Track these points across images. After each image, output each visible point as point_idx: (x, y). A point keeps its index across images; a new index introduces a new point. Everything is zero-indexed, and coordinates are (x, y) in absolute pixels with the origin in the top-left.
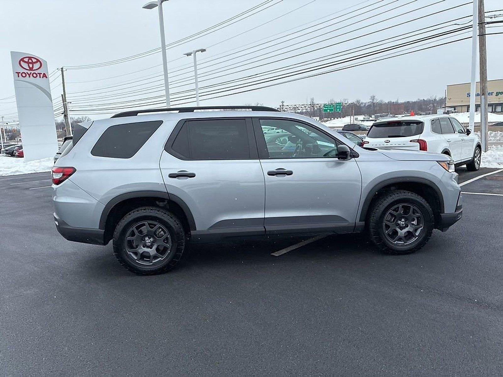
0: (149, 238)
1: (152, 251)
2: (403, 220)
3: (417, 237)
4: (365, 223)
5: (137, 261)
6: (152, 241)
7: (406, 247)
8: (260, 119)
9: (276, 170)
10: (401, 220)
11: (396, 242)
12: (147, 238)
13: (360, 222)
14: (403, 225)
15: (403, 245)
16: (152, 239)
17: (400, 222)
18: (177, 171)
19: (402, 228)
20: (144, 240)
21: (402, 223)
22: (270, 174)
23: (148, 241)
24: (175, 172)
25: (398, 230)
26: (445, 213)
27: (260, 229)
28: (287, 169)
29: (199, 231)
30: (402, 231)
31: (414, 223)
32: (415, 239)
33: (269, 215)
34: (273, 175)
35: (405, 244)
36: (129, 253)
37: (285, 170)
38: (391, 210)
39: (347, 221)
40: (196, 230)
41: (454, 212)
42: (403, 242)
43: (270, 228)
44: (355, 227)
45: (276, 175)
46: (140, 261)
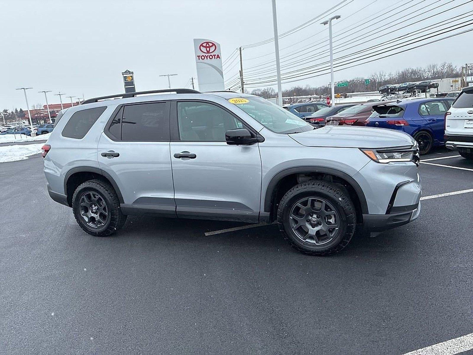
0: (95, 206)
1: (97, 216)
2: (315, 216)
3: (332, 239)
4: (270, 214)
5: (88, 223)
6: (96, 208)
7: (317, 248)
8: (177, 102)
9: (181, 153)
10: (312, 216)
11: (307, 240)
12: (93, 206)
13: (265, 212)
14: (314, 221)
15: (314, 245)
16: (96, 207)
17: (311, 218)
18: (108, 151)
19: (313, 226)
20: (92, 207)
21: (313, 219)
22: (177, 156)
23: (95, 208)
24: (106, 152)
25: (309, 227)
26: (369, 213)
27: (172, 208)
28: (192, 152)
29: (127, 205)
30: (315, 228)
31: (331, 222)
32: (330, 240)
33: (178, 196)
34: (180, 157)
35: (317, 244)
36: (82, 216)
37: (190, 153)
38: (298, 204)
39: (251, 209)
40: (124, 203)
41: (385, 214)
42: (315, 242)
43: (180, 209)
44: (259, 218)
45: (181, 158)
46: (90, 223)
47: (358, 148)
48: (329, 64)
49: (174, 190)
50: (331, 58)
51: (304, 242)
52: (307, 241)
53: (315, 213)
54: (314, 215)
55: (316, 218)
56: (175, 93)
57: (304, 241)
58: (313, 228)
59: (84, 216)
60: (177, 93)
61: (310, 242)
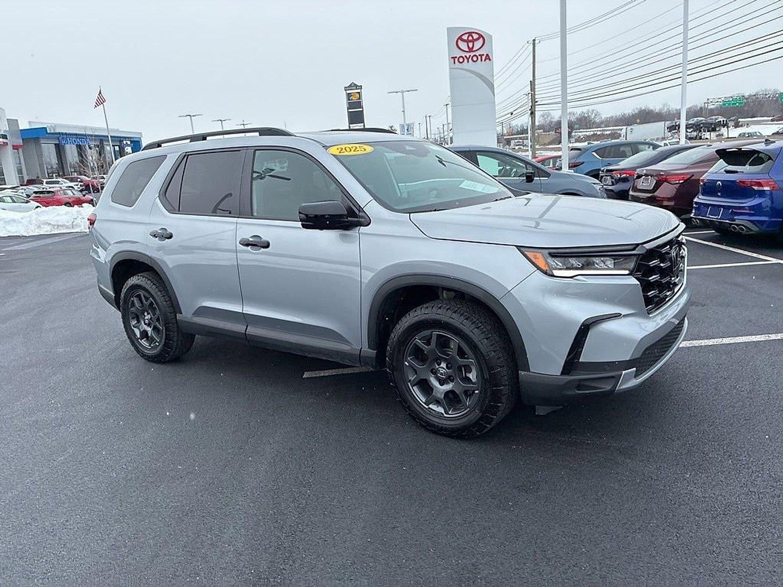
0: (148, 314)
1: (150, 331)
3: (468, 409)
4: (377, 354)
5: (139, 340)
6: (149, 318)
7: (445, 422)
8: (256, 150)
9: (252, 237)
10: (439, 364)
11: (431, 406)
12: (146, 314)
13: (370, 350)
14: (442, 374)
15: (440, 416)
16: (149, 316)
17: (438, 367)
18: (159, 229)
19: (441, 382)
22: (244, 243)
23: (147, 317)
24: (156, 229)
25: (435, 383)
26: (531, 370)
27: (241, 329)
28: (264, 237)
29: (185, 317)
31: (471, 378)
32: (465, 411)
33: (248, 310)
34: (248, 245)
35: (445, 415)
36: (133, 328)
37: (262, 239)
38: (417, 340)
39: (349, 342)
40: (181, 313)
41: (559, 374)
42: (442, 411)
43: (252, 331)
44: (360, 359)
45: (250, 247)
46: (142, 341)
47: (515, 246)
48: (680, 69)
49: (242, 299)
50: (685, 57)
51: (425, 408)
52: (430, 408)
53: (445, 360)
54: (442, 364)
55: (444, 368)
56: (257, 134)
57: (427, 407)
58: (442, 385)
59: (135, 329)
60: (260, 135)
61: (435, 411)
